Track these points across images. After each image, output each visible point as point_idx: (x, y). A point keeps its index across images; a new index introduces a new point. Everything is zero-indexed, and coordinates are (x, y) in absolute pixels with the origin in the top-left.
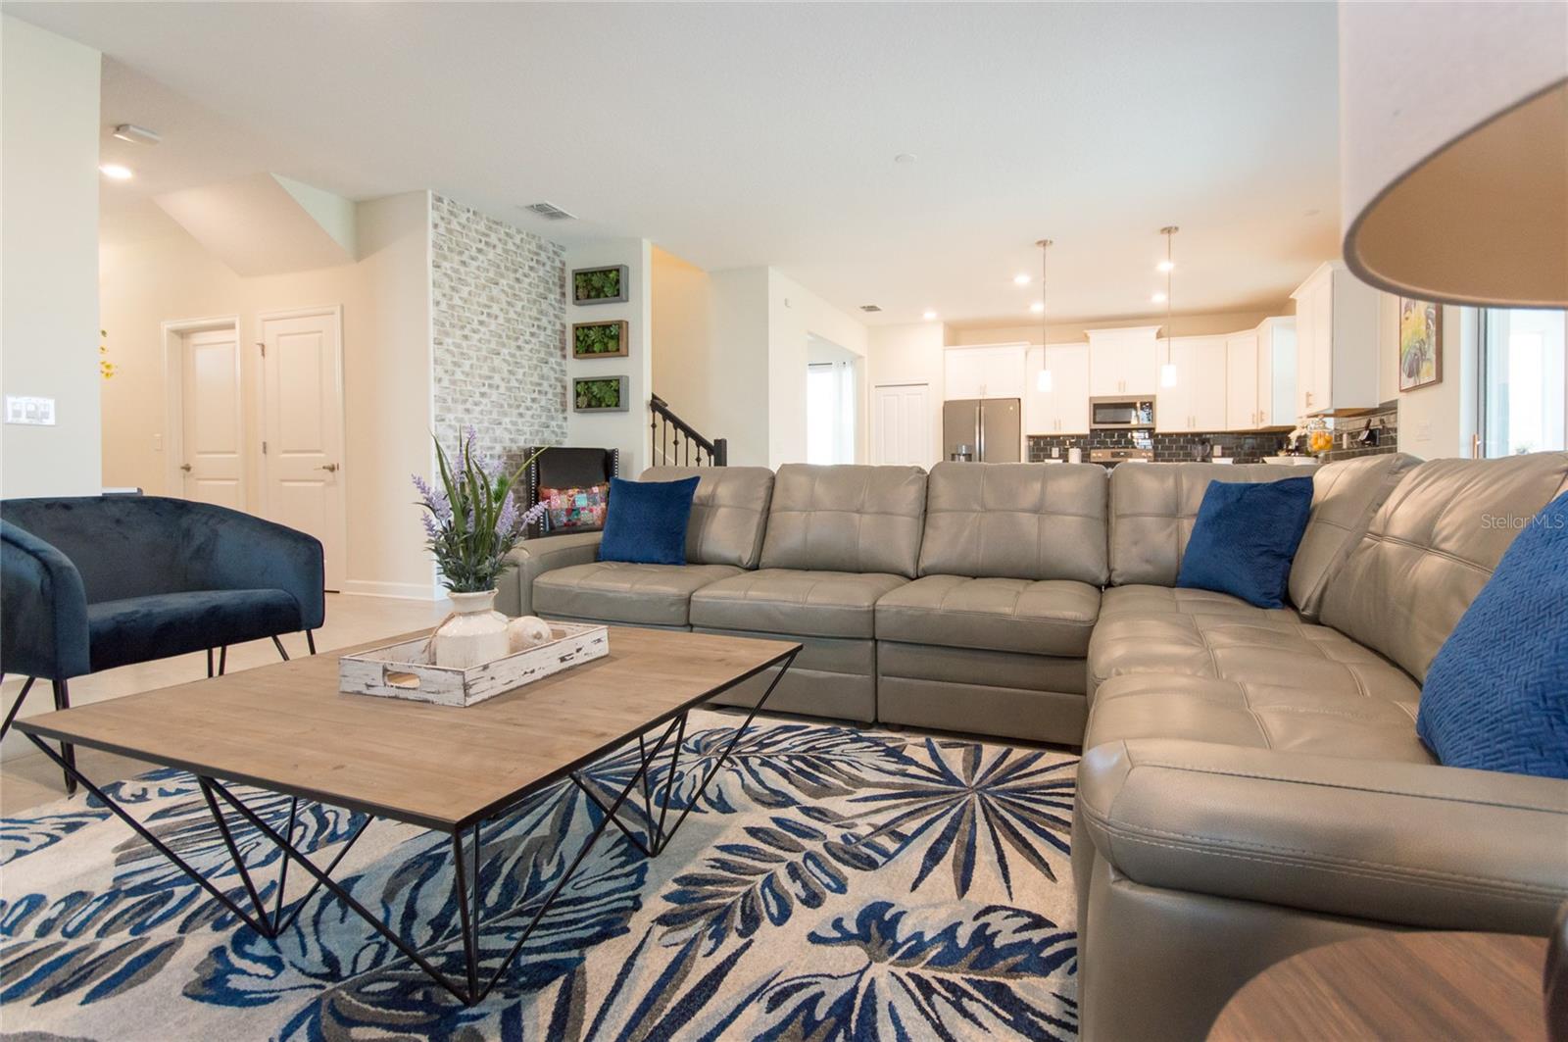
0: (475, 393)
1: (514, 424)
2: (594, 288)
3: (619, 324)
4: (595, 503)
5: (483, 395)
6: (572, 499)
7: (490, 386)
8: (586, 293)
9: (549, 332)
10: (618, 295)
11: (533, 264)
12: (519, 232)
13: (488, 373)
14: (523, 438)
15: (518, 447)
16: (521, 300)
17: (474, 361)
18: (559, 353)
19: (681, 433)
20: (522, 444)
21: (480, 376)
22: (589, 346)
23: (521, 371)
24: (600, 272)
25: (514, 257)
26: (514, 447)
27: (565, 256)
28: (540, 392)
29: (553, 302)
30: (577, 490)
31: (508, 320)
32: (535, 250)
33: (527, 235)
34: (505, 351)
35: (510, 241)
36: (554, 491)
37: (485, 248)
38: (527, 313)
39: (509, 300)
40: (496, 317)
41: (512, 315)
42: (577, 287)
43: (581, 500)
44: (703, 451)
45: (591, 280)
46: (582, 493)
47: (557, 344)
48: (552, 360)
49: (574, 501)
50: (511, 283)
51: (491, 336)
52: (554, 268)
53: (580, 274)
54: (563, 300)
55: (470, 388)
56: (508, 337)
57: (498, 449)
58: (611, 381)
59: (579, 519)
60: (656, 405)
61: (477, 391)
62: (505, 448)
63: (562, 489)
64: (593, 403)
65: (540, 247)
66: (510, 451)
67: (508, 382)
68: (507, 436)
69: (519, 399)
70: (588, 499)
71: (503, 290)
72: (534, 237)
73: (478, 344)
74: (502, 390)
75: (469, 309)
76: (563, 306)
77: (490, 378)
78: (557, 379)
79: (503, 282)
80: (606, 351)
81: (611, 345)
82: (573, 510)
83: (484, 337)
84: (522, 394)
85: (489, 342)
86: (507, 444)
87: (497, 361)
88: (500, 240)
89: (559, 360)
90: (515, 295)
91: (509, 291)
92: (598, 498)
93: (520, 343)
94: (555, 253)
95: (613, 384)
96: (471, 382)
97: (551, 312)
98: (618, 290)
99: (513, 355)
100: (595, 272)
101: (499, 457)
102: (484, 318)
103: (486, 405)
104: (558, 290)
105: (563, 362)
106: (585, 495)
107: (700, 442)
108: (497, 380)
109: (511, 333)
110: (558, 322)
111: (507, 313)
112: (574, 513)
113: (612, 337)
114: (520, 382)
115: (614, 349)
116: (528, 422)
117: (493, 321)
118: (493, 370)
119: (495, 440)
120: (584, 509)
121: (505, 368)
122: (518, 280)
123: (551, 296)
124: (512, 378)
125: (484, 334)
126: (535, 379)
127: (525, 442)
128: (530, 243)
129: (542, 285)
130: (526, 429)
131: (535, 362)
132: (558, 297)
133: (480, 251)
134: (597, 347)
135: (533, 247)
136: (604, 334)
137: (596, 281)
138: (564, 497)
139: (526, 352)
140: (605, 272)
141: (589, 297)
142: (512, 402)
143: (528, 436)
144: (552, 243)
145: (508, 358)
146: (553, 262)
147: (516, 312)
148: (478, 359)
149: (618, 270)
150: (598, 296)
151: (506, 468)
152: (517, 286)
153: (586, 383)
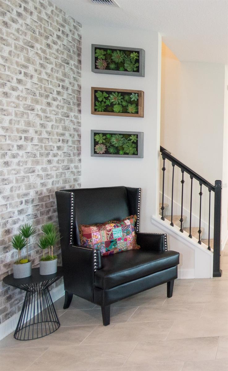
0: (13, 146)
1: (44, 170)
2: (113, 62)
3: (139, 94)
4: (128, 234)
5: (20, 147)
6: (110, 233)
7: (26, 139)
8: (105, 64)
9: (70, 91)
10: (138, 71)
11: (60, 34)
12: (50, 4)
13: (24, 128)
14: (50, 181)
15: (47, 190)
16: (51, 63)
17: (13, 117)
18: (76, 108)
19: (187, 176)
20: (50, 186)
21: (18, 130)
22: (107, 106)
23: (50, 124)
24: (120, 50)
25: (46, 26)
26: (44, 190)
27: (82, 31)
28: (63, 141)
29: (73, 67)
30: (113, 225)
31: (41, 80)
32: (62, 22)
33: (56, 8)
34: (38, 107)
35: (43, 11)
36: (94, 228)
37: (24, 13)
38: (55, 75)
39: (41, 62)
40: (32, 77)
41: (44, 76)
42: (96, 59)
43: (118, 233)
44: (205, 189)
45: (111, 56)
46: (118, 227)
47: (75, 101)
48: (72, 114)
49: (112, 235)
50: (43, 47)
51: (28, 93)
52: (74, 39)
53: (100, 49)
54: (79, 65)
55: (8, 142)
56: (41, 95)
57: (32, 194)
58: (130, 135)
59: (115, 248)
60: (165, 154)
61: (15, 144)
62: (37, 193)
63: (100, 225)
64: (111, 150)
65: (65, 20)
66: (41, 194)
67: (40, 134)
68: (39, 181)
69: (48, 148)
70: (123, 231)
71: (37, 53)
72: (61, 11)
73: (17, 101)
74: (36, 142)
75: (9, 67)
76: (79, 71)
77: (26, 131)
78: (74, 129)
79: (37, 46)
80: (125, 111)
81: (131, 108)
82: (111, 242)
83: (21, 94)
84: (51, 144)
85: (26, 99)
86: (39, 188)
87: (32, 117)
88: (36, 8)
89: (76, 114)
90: (46, 58)
91: (42, 54)
92: (130, 229)
93: (49, 100)
94: (75, 27)
95: (132, 138)
96: (9, 136)
97: (72, 75)
98: (138, 67)
99: (44, 111)
100: (116, 50)
101: (33, 201)
102: (21, 77)
103: (22, 157)
104: (76, 58)
105: (79, 115)
106: (120, 228)
107: (203, 181)
108: (31, 133)
109: (43, 92)
110: (76, 83)
111: (40, 74)
112: (112, 244)
113: (131, 102)
114: (49, 133)
115: (134, 111)
116: (55, 167)
117: (29, 80)
118: (29, 124)
119: (29, 187)
120: (120, 239)
121: (38, 121)
122: (48, 45)
123: (72, 62)
124: (44, 131)
125: (22, 92)
126: (60, 130)
127: (53, 184)
128: (58, 16)
129: (66, 52)
130: (54, 173)
131: (60, 116)
132: (76, 64)
133: (19, 14)
134: (116, 108)
135: (60, 20)
136: (123, 99)
137: (116, 57)
138: (103, 233)
139: (54, 108)
140: (127, 52)
141: (108, 68)
142: (43, 151)
143: (54, 179)
144: (72, 18)
145: (40, 113)
146: (73, 34)
147: (47, 73)
148: (16, 115)
149: (138, 52)
150: (117, 69)
151: (38, 210)
152: (48, 50)
153: (104, 134)
